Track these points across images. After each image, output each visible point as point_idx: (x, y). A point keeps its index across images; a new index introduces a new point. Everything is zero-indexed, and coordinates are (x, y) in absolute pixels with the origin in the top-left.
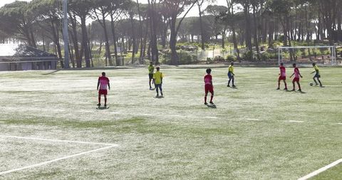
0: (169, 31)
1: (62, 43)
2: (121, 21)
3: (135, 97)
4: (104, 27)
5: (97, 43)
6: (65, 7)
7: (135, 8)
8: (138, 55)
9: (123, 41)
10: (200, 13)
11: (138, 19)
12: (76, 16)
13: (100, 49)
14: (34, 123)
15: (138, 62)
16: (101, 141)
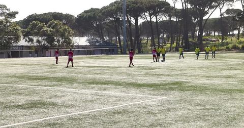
0: (197, 28)
1: (122, 38)
2: (162, 22)
3: (174, 71)
4: (151, 25)
5: (145, 38)
6: (124, 11)
7: (173, 11)
8: (174, 45)
9: (163, 35)
10: (221, 15)
11: (175, 20)
12: (132, 18)
13: (147, 41)
14: (107, 84)
15: (174, 49)
16: (154, 95)
